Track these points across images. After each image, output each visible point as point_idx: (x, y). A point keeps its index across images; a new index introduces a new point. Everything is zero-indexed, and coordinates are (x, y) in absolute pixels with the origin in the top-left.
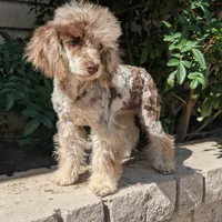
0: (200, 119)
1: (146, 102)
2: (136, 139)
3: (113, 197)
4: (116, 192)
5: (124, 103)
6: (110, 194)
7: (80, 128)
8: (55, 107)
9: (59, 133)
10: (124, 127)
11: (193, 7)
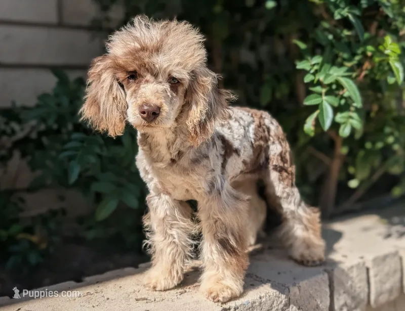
0: (353, 184)
1: (275, 161)
2: (262, 217)
3: (238, 302)
4: (242, 295)
5: (244, 162)
6: (233, 298)
7: (181, 202)
8: (142, 175)
9: (152, 213)
10: (247, 197)
11: (337, 17)
